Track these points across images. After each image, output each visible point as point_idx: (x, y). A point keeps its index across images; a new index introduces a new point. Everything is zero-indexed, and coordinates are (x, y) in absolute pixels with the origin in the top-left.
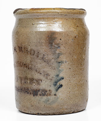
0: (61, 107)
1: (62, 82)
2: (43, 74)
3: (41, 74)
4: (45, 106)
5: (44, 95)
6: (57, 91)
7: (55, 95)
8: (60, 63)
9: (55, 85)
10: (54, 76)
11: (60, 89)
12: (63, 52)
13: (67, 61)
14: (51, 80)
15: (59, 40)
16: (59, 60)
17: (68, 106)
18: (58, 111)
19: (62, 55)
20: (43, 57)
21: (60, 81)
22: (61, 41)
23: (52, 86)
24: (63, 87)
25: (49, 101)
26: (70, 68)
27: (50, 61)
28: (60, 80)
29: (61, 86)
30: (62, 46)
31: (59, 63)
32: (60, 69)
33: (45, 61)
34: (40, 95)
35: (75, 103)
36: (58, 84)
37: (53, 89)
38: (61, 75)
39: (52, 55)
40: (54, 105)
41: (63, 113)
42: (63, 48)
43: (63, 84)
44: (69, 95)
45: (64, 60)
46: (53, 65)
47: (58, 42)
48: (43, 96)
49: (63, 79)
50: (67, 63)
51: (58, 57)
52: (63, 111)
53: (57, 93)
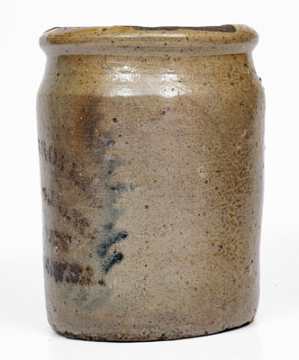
0: (119, 321)
1: (122, 246)
2: (73, 219)
3: (69, 218)
4: (79, 313)
5: (75, 281)
6: (107, 270)
7: (101, 283)
8: (116, 191)
9: (103, 254)
10: (101, 228)
11: (117, 268)
12: (123, 157)
13: (137, 186)
14: (93, 238)
15: (112, 122)
16: (113, 181)
17: (141, 317)
18: (110, 331)
19: (122, 167)
20: (73, 171)
21: (117, 244)
22: (116, 124)
23: (95, 255)
24: (123, 262)
25: (85, 299)
26: (147, 207)
27: (89, 184)
28: (116, 239)
29: (120, 257)
30: (120, 139)
31: (113, 189)
32: (117, 206)
33: (77, 183)
34: (68, 281)
35: (164, 311)
36: (111, 251)
37: (96, 264)
38: (120, 226)
39: (93, 164)
40: (100, 313)
41: (126, 338)
42: (123, 144)
43: (125, 252)
44: (143, 286)
45: (127, 181)
46: (97, 196)
47: (108, 129)
48: (73, 282)
49: (125, 236)
50: (138, 189)
51: (110, 172)
52: (124, 332)
53: (107, 278)
